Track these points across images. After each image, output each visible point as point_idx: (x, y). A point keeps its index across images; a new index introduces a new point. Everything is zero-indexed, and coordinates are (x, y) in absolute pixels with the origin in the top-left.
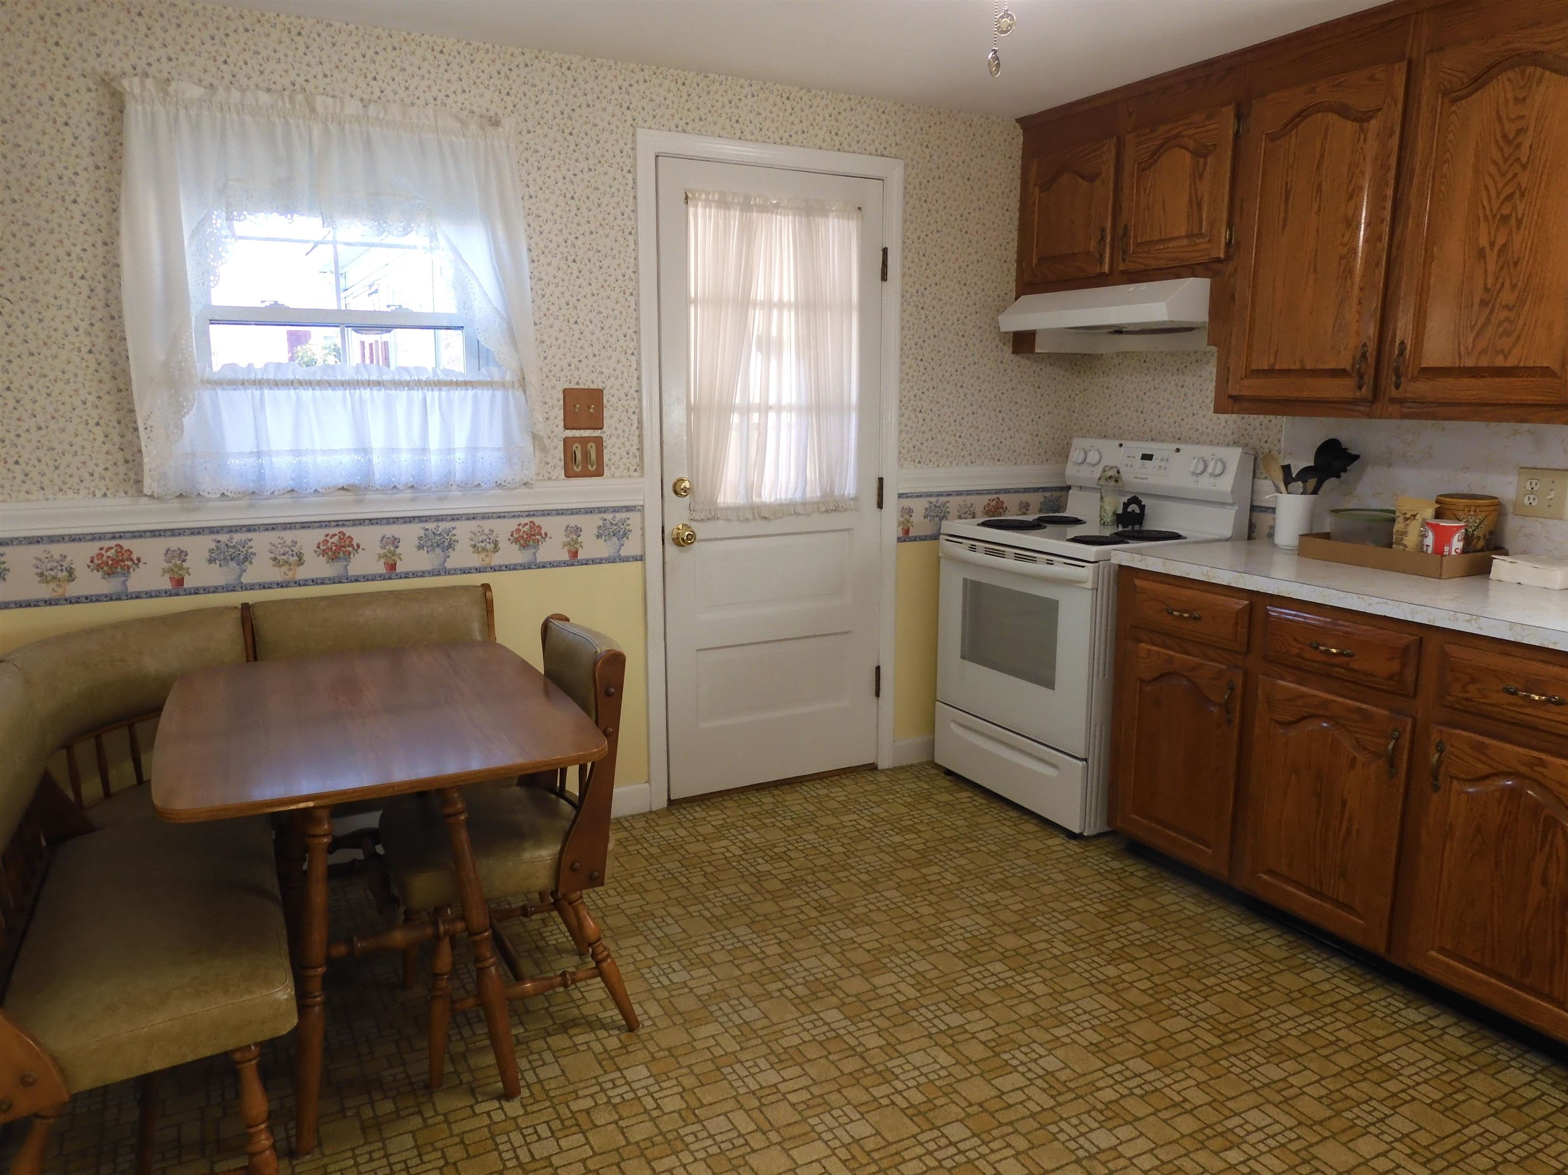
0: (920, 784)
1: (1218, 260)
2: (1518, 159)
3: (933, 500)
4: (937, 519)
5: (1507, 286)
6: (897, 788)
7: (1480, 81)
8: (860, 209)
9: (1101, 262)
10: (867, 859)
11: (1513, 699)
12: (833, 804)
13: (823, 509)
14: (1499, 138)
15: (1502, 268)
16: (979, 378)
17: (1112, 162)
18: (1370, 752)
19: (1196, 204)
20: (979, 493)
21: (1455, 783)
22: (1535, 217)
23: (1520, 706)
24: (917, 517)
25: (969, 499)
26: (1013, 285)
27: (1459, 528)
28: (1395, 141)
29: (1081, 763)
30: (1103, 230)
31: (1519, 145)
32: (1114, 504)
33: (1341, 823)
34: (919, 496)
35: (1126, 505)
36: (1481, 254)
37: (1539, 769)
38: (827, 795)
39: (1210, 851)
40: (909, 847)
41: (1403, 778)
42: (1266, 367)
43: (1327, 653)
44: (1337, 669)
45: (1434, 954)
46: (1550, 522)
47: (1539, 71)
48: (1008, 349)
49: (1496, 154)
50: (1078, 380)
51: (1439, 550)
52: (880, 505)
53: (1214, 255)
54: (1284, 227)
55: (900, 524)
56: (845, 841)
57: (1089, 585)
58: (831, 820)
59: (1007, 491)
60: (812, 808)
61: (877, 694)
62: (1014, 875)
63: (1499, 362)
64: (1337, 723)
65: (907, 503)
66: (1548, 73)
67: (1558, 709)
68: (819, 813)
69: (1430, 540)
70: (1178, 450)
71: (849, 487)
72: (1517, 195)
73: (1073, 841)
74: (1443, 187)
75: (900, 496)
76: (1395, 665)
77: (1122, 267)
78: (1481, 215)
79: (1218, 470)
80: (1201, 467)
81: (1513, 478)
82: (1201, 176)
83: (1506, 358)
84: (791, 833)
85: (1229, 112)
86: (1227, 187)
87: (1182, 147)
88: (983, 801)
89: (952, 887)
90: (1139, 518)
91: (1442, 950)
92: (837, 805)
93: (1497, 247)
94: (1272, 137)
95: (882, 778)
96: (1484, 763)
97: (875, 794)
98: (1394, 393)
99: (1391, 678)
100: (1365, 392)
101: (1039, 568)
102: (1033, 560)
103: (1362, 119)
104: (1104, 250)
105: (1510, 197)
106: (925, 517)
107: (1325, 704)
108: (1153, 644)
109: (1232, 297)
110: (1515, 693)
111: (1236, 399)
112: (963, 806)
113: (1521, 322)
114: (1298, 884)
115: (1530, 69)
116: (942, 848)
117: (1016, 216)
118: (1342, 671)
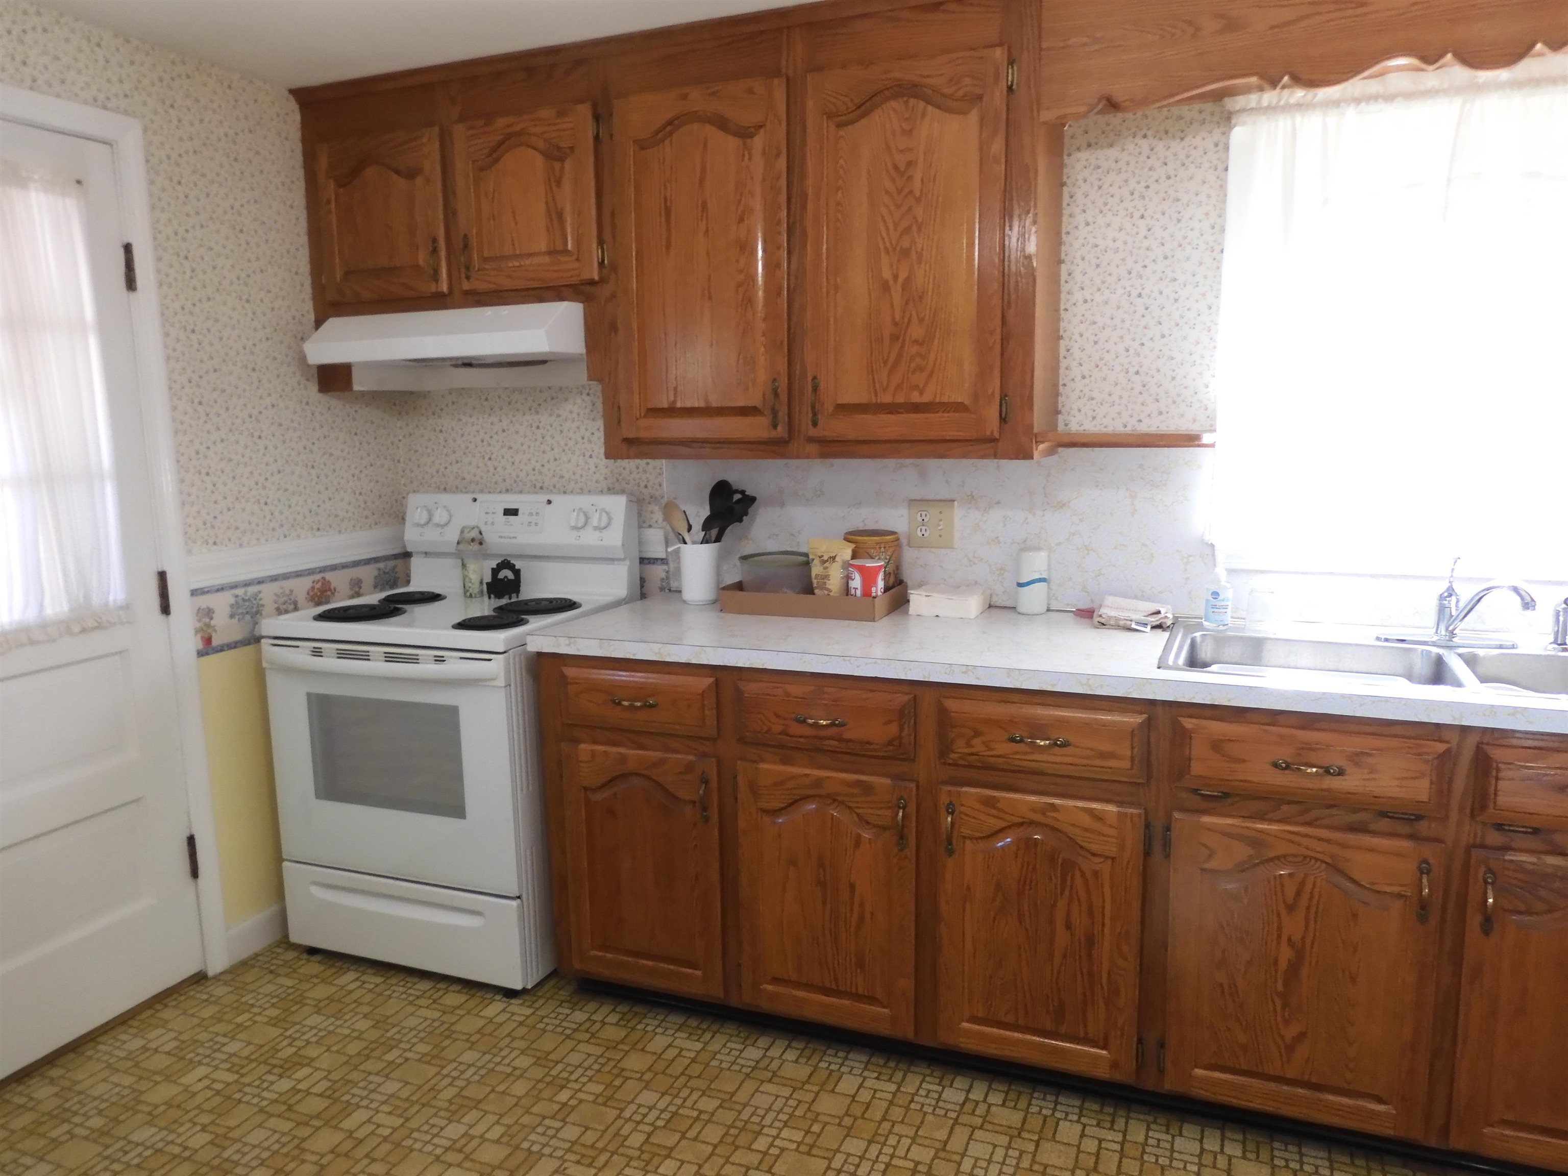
0: (280, 980)
1: (592, 283)
2: (911, 192)
3: (240, 592)
4: (248, 617)
5: (915, 318)
6: (248, 998)
7: (863, 108)
8: (79, 182)
9: (435, 276)
10: (253, 1138)
11: (1021, 747)
12: (159, 1062)
13: (76, 629)
14: (890, 166)
15: (907, 303)
16: (280, 425)
17: (437, 156)
18: (875, 826)
19: (556, 216)
20: (298, 574)
21: (968, 842)
22: (934, 251)
23: (1026, 753)
24: (221, 619)
25: (288, 584)
26: (309, 305)
27: (880, 567)
28: (782, 163)
29: (514, 903)
30: (435, 240)
31: (910, 178)
32: (480, 571)
33: (852, 910)
34: (221, 589)
35: (495, 572)
36: (886, 287)
37: (1051, 814)
38: (145, 1049)
39: (699, 973)
40: (308, 1093)
41: (914, 849)
42: (666, 405)
43: (816, 726)
44: (827, 742)
45: (965, 1025)
46: (943, 551)
47: (922, 104)
48: (314, 387)
49: (888, 184)
50: (399, 424)
51: (867, 593)
52: (165, 609)
53: (586, 276)
54: (668, 246)
55: (197, 631)
56: (205, 1119)
57: (501, 682)
58: (165, 1092)
59: (334, 568)
60: (128, 1080)
61: (195, 873)
62: (469, 1082)
63: (915, 398)
64: (835, 800)
65: (205, 601)
66: (930, 108)
67: (1064, 751)
68: (143, 1085)
69: (856, 583)
70: (549, 502)
71: (116, 593)
72: (915, 228)
73: (513, 1001)
74: (840, 216)
75: (194, 593)
76: (894, 729)
77: (466, 286)
78: (881, 246)
79: (604, 522)
80: (582, 520)
81: (903, 511)
82: (559, 183)
83: (921, 393)
84: (107, 1140)
85: (584, 111)
86: (593, 201)
87: (528, 146)
88: (379, 980)
89: (396, 1137)
90: (514, 585)
91: (973, 1019)
92: (166, 1061)
93: (900, 280)
94: (642, 145)
95: (220, 990)
96: (998, 818)
97: (220, 1020)
98: (813, 432)
99: (890, 743)
100: (781, 431)
101: (427, 668)
102: (414, 660)
103: (744, 134)
104: (439, 264)
105: (908, 230)
106: (232, 616)
107: (818, 783)
108: (595, 742)
109: (614, 328)
110: (1021, 741)
111: (629, 441)
112: (354, 996)
113: (932, 357)
114: (809, 987)
115: (912, 102)
116: (355, 1076)
117: (303, 215)
118: (835, 743)
